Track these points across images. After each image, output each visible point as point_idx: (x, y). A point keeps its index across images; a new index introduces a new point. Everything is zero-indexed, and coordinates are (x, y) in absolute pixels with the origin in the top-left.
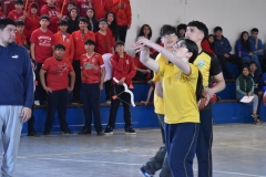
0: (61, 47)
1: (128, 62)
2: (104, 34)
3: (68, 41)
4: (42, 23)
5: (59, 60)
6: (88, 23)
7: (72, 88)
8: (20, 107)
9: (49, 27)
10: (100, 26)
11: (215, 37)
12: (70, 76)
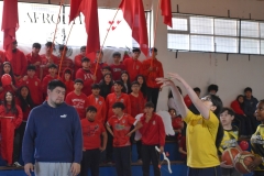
0: (93, 109)
1: (154, 123)
2: (136, 96)
3: (101, 103)
4: (76, 86)
5: (91, 121)
6: (122, 85)
7: (105, 148)
8: (69, 164)
9: (82, 90)
10: (133, 89)
11: (245, 97)
12: (102, 137)
